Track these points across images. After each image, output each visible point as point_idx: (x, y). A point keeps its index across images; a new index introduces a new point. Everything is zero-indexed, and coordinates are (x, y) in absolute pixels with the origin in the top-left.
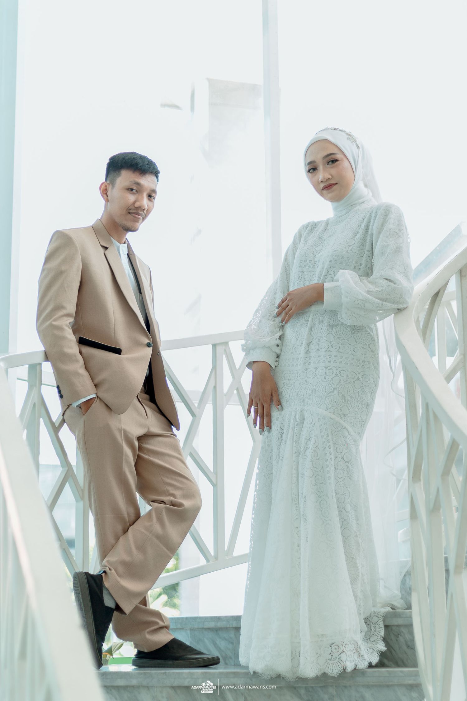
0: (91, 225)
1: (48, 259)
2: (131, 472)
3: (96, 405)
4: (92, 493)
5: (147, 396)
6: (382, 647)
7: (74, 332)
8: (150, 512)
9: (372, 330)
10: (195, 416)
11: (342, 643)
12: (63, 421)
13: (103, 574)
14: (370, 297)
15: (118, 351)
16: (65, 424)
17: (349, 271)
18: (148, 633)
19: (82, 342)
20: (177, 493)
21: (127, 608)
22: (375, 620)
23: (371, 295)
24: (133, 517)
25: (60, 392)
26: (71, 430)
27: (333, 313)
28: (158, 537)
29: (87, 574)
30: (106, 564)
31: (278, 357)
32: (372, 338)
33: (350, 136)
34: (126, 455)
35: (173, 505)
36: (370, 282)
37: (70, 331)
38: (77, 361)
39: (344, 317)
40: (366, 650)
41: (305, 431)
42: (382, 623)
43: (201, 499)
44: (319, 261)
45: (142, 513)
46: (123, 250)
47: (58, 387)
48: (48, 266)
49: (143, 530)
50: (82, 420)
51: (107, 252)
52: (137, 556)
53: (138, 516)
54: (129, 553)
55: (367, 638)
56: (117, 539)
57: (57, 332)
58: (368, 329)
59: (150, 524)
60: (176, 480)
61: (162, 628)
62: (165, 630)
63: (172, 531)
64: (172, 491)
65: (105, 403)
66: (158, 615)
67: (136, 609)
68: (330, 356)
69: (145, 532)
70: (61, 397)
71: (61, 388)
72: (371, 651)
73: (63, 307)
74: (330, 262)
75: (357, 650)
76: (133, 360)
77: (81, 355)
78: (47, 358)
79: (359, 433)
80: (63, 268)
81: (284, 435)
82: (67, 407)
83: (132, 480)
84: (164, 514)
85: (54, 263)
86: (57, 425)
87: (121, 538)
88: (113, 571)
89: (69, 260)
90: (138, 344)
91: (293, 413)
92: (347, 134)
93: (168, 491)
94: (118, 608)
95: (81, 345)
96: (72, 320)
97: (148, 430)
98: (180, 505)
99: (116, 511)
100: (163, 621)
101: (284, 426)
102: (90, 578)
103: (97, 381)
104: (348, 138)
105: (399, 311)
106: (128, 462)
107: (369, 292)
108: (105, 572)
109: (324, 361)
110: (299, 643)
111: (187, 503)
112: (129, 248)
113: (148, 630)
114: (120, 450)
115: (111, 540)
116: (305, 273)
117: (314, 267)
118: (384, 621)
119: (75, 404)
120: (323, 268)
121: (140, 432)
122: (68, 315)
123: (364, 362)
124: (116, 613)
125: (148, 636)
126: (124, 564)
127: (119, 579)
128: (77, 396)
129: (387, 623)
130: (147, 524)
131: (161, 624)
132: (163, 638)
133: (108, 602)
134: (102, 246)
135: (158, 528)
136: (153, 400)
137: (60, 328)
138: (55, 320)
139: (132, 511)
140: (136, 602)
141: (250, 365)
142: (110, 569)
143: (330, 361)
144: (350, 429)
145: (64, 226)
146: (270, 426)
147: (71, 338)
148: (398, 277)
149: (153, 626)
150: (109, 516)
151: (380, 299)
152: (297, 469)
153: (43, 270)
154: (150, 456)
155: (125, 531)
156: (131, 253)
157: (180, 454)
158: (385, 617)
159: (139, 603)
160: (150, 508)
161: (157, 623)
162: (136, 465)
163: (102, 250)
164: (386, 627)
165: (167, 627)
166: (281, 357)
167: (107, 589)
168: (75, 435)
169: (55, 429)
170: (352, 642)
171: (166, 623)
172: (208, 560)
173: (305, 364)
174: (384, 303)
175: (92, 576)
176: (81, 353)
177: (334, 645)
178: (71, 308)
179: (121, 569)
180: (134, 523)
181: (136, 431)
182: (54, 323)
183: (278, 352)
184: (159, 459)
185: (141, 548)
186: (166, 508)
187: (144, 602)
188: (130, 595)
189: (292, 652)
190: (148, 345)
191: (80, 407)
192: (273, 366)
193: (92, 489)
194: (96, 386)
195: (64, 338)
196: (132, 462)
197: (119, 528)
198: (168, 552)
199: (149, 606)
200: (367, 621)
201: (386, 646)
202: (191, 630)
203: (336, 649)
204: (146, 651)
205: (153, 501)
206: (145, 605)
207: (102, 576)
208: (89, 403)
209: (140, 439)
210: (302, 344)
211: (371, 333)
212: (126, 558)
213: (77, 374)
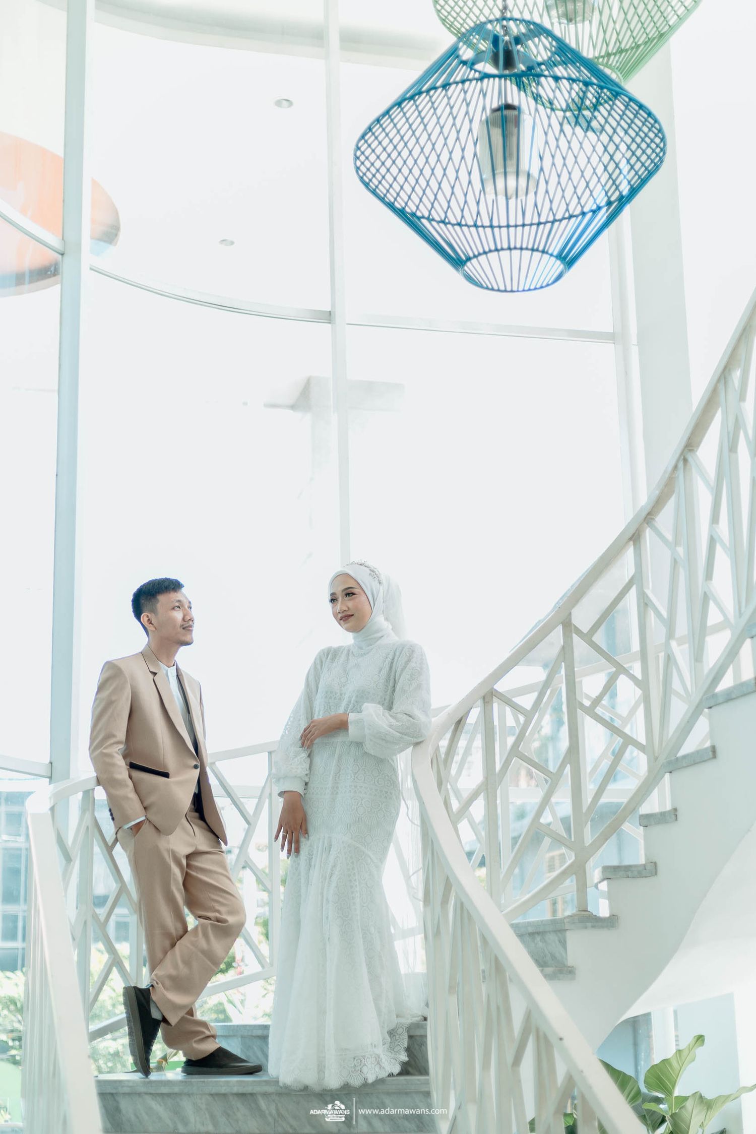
0: (140, 651)
1: (100, 689)
2: (179, 890)
3: (146, 827)
4: (142, 910)
5: (197, 814)
6: (404, 1057)
7: (125, 757)
8: (196, 928)
9: (393, 761)
10: (250, 824)
11: (364, 1057)
12: (116, 840)
13: (151, 988)
14: (390, 730)
15: (166, 775)
16: (118, 843)
17: (374, 705)
18: (195, 1042)
19: (133, 766)
20: (222, 909)
21: (173, 1020)
22: (400, 1031)
23: (392, 729)
24: (181, 932)
25: (112, 815)
26: (123, 848)
27: (359, 744)
28: (203, 952)
29: (135, 988)
30: (155, 978)
31: (306, 784)
32: (394, 769)
33: (373, 573)
34: (174, 874)
35: (218, 921)
36: (391, 716)
37: (121, 757)
38: (127, 786)
39: (369, 747)
40: (389, 1061)
41: (332, 858)
42: (406, 1034)
43: (245, 916)
44: (345, 694)
45: (189, 929)
46: (171, 673)
47: (110, 810)
48: (100, 696)
49: (189, 945)
50: (133, 841)
51: (156, 678)
52: (183, 970)
53: (186, 931)
54: (176, 966)
55: (391, 1049)
56: (165, 953)
57: (107, 760)
58: (390, 761)
59: (196, 939)
60: (221, 897)
61: (208, 1037)
62: (212, 1039)
63: (217, 946)
64: (217, 907)
65: (155, 826)
66: (204, 1024)
67: (183, 1019)
68: (356, 787)
69: (191, 947)
70: (113, 819)
71: (112, 812)
72: (393, 1061)
73: (114, 736)
74: (357, 696)
75: (378, 1063)
76: (180, 783)
77: (131, 779)
78: (99, 782)
79: (380, 859)
80: (113, 698)
81: (313, 860)
82: (118, 829)
83: (179, 897)
84: (209, 929)
85: (105, 694)
86: (110, 844)
87: (169, 953)
88: (160, 985)
89: (119, 690)
90: (186, 767)
91: (321, 840)
92: (371, 570)
93: (214, 907)
94: (165, 1020)
95: (131, 769)
96: (122, 746)
97: (196, 848)
98: (225, 921)
99: (163, 927)
100: (209, 1030)
101: (312, 852)
102: (138, 991)
103: (146, 804)
104: (370, 574)
105: (417, 744)
106: (176, 880)
107: (391, 726)
108: (152, 986)
109: (350, 792)
110: (325, 1057)
111: (231, 919)
112: (177, 669)
113: (195, 1039)
114: (169, 869)
115: (159, 955)
116: (331, 704)
117: (340, 699)
118: (408, 1032)
119: (126, 827)
120: (350, 702)
121: (189, 850)
122: (119, 743)
123: (386, 793)
124: (162, 1024)
125: (195, 1045)
126: (172, 978)
127: (165, 992)
128: (128, 820)
129: (411, 1034)
130: (193, 939)
131: (208, 1033)
132: (209, 1047)
133: (155, 1015)
134: (151, 672)
135: (203, 943)
136: (202, 818)
137: (109, 755)
138: (105, 748)
139: (179, 926)
140: (182, 1013)
141: (281, 794)
142: (157, 983)
143: (355, 792)
144: (372, 856)
145: (114, 655)
146: (297, 850)
147: (121, 763)
148: (417, 712)
149: (199, 1035)
150: (158, 932)
151: (400, 733)
152: (322, 894)
153: (96, 700)
154: (197, 873)
155: (173, 945)
156: (180, 673)
157: (226, 871)
158: (409, 1028)
159: (186, 1014)
160: (197, 923)
161: (203, 1033)
162: (184, 884)
163: (151, 676)
164: (411, 1037)
165: (214, 1037)
166: (309, 785)
167: (154, 1002)
168: (126, 852)
169: (109, 849)
170: (373, 1056)
171: (212, 1033)
172: (263, 967)
173: (332, 793)
174: (404, 736)
175: (140, 990)
176: (130, 777)
177: (357, 1058)
178: (121, 735)
179: (168, 983)
180: (181, 937)
181: (184, 850)
182: (105, 751)
183: (307, 780)
184: (206, 876)
185: (187, 963)
186: (212, 924)
187: (191, 1013)
188: (176, 1007)
189: (318, 1065)
190: (196, 767)
191: (131, 828)
192: (302, 794)
193: (142, 907)
194: (145, 808)
195: (113, 765)
196: (180, 880)
197: (167, 943)
198: (212, 965)
199: (196, 1016)
200: (391, 1033)
201: (409, 1056)
202: (242, 1037)
203: (358, 1063)
204: (193, 1059)
205: (199, 917)
206: (192, 1015)
207: (149, 990)
208: (138, 826)
209: (188, 857)
210: (330, 773)
211: (393, 764)
212: (173, 972)
213: (127, 798)
